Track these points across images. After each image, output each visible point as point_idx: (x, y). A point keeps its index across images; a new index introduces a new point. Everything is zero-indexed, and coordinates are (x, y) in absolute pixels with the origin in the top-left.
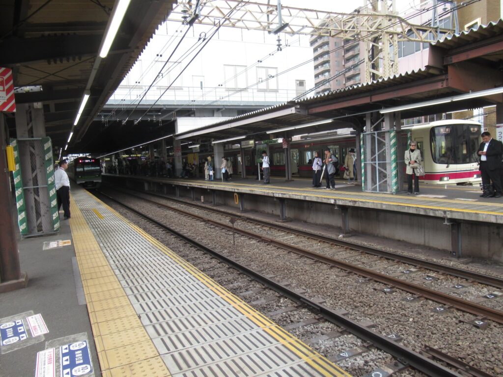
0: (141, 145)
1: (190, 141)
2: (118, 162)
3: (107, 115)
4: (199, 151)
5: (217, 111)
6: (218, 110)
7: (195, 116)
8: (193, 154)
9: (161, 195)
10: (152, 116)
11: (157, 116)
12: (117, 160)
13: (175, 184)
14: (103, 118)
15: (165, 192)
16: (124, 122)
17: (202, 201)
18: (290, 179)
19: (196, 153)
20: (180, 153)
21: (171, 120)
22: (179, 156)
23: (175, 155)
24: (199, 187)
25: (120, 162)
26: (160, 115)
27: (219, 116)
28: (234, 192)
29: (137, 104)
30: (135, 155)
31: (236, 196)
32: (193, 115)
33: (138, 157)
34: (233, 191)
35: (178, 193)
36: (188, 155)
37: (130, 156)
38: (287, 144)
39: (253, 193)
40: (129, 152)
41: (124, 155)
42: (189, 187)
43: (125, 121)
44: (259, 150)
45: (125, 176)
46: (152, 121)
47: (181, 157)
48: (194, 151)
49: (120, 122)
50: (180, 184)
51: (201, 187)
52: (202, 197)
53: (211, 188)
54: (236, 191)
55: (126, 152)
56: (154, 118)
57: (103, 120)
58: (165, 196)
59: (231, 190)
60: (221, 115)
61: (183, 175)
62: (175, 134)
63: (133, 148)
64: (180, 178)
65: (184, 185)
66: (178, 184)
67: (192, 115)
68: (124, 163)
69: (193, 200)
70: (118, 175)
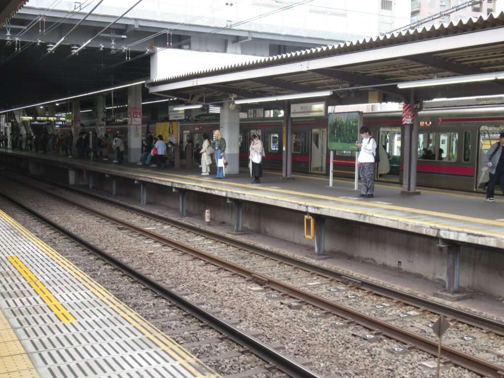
0: (57, 102)
1: (175, 96)
2: (13, 129)
3: (19, 30)
4: (183, 117)
5: (234, 42)
6: (237, 39)
7: (190, 49)
8: (168, 123)
9: (105, 197)
10: (109, 40)
11: (118, 40)
12: (10, 124)
13: (141, 179)
14: (8, 34)
15: (114, 193)
16: (51, 48)
17: (207, 220)
18: (412, 190)
19: (174, 121)
20: (139, 120)
21: (144, 52)
22: (136, 125)
23: (129, 123)
24: (205, 191)
25: (15, 129)
26: (123, 39)
27: (236, 53)
28: (306, 213)
29: (88, 12)
30: (45, 118)
31: (308, 221)
32: (187, 47)
33: (51, 121)
34: (303, 209)
35: (144, 196)
36: (158, 124)
37: (35, 118)
38: (413, 116)
39: (367, 221)
40: (32, 112)
41: (24, 116)
42: (176, 188)
43: (55, 46)
44: (336, 124)
45: (24, 153)
46: (107, 50)
47: (141, 127)
48: (171, 118)
49: (44, 46)
50: (155, 181)
51: (209, 192)
52: (207, 213)
53: (237, 197)
54: (311, 210)
55: (28, 112)
56: (113, 45)
57: (8, 38)
58: (114, 200)
59: (296, 207)
60: (239, 51)
61: (147, 162)
62: (149, 82)
63: (40, 105)
64: (140, 166)
65: (164, 183)
66: (149, 180)
67: (185, 47)
68: (23, 131)
69: (182, 216)
70: (9, 151)
